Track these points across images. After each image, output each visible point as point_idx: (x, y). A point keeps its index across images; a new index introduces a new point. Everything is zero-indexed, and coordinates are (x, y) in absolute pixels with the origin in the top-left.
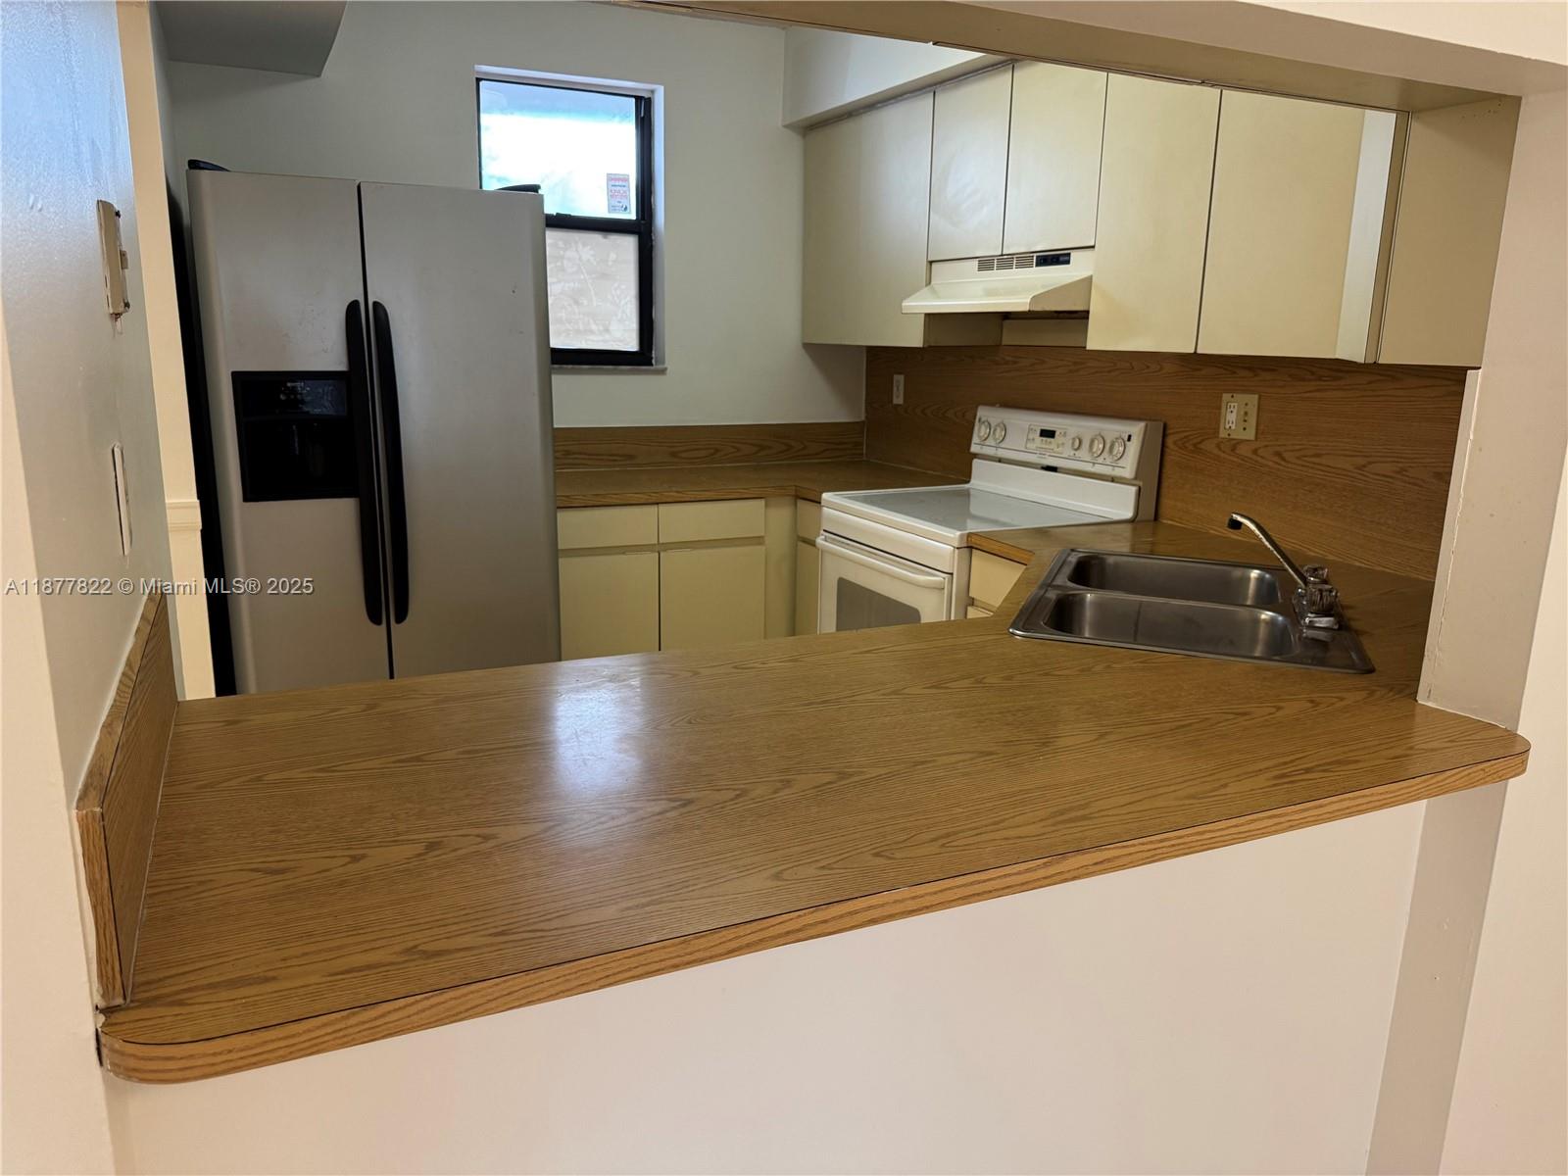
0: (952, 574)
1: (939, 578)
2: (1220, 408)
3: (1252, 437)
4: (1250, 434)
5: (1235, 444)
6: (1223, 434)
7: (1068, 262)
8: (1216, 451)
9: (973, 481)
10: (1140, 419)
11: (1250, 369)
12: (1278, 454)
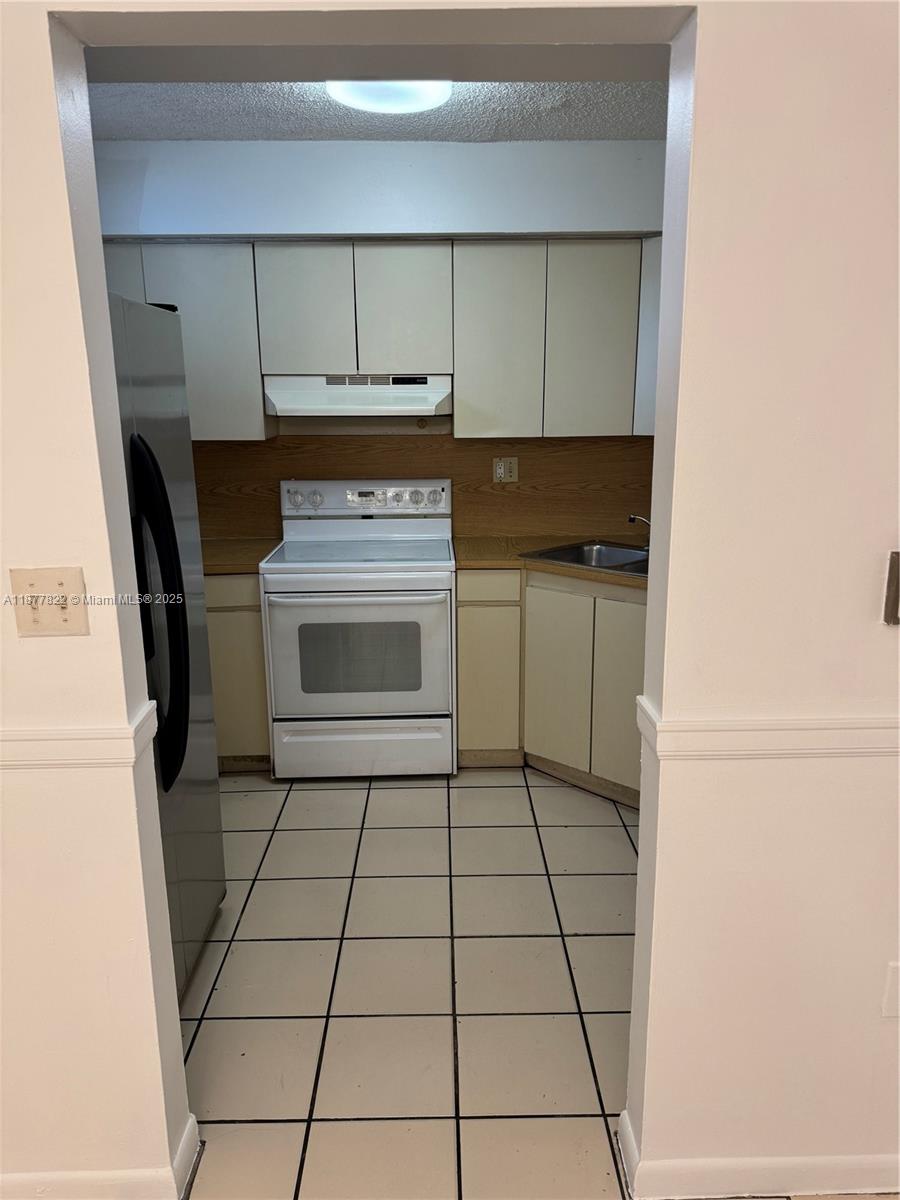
0: (451, 590)
1: (441, 596)
2: (492, 466)
3: (516, 480)
4: (515, 479)
5: (503, 486)
6: (495, 480)
7: (426, 383)
8: (491, 491)
9: (285, 537)
10: (448, 478)
11: (510, 444)
12: (534, 487)
